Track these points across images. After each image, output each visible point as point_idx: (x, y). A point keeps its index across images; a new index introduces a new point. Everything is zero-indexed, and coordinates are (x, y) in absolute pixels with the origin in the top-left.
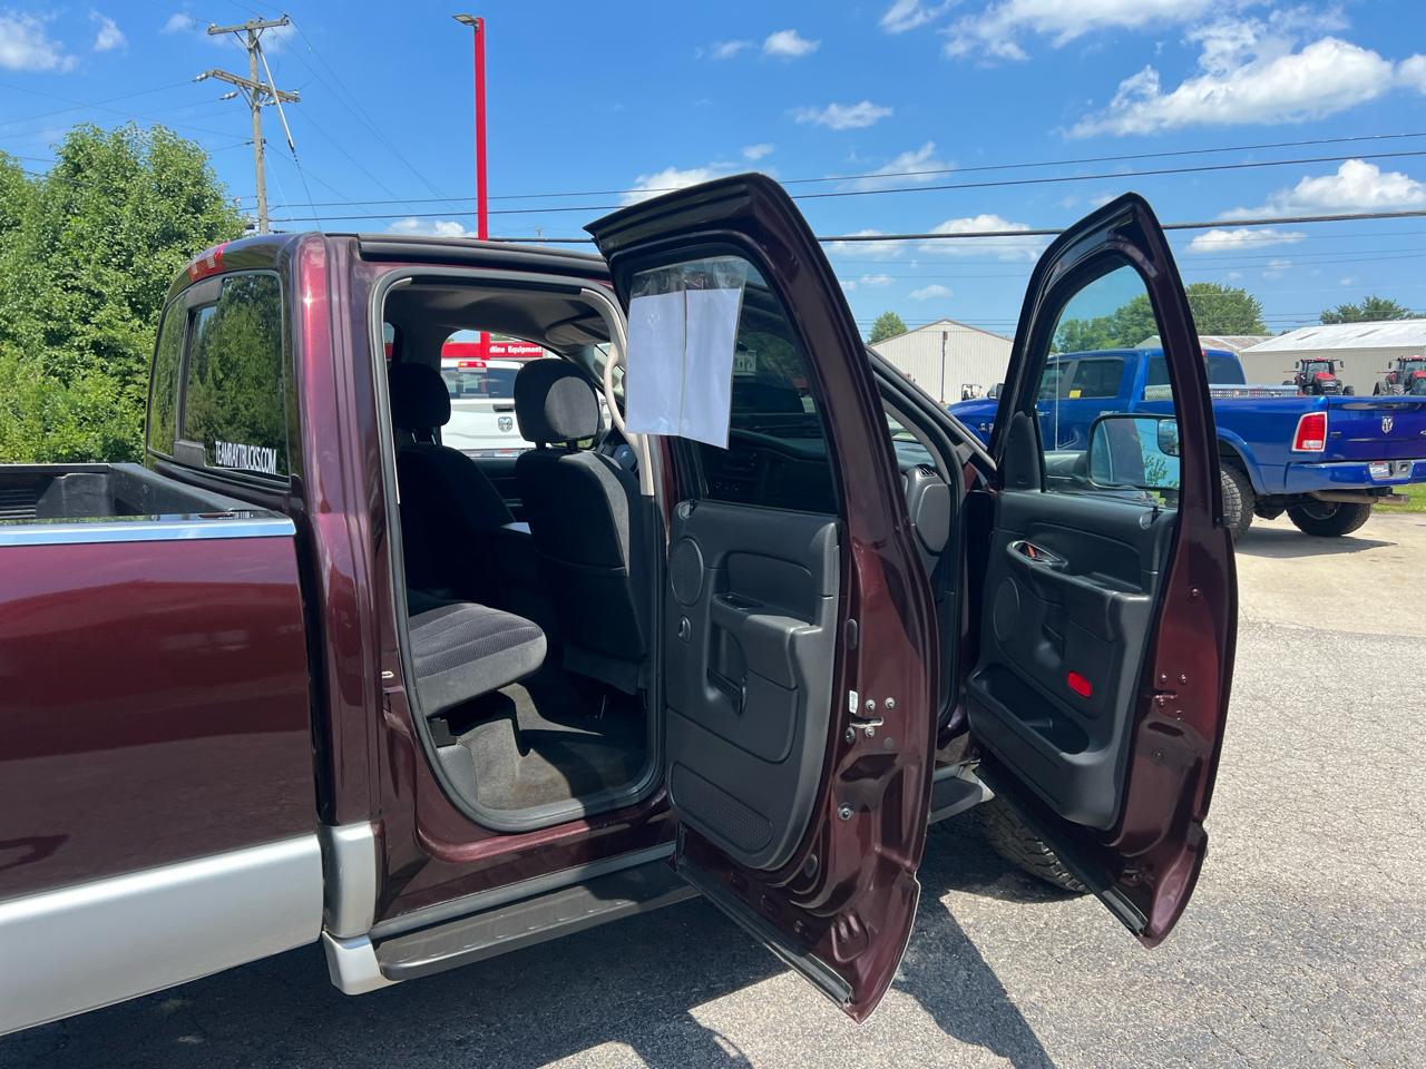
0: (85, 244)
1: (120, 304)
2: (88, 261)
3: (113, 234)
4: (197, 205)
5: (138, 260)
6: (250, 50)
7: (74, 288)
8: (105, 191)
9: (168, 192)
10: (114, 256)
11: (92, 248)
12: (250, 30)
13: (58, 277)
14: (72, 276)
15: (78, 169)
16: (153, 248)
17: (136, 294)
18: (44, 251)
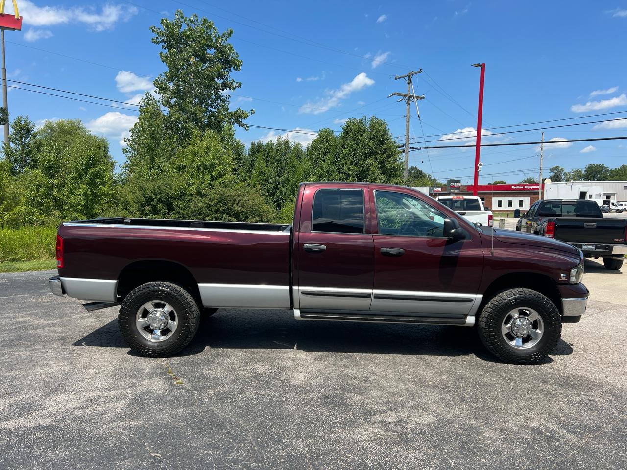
0: (346, 158)
1: (354, 177)
2: (346, 164)
3: (355, 154)
4: (381, 142)
5: (361, 162)
6: (408, 83)
7: (342, 173)
8: (354, 140)
9: (373, 139)
10: (354, 161)
11: (348, 159)
12: (409, 76)
13: (338, 169)
14: (342, 169)
15: (347, 133)
16: (366, 158)
17: (359, 174)
18: (335, 161)
